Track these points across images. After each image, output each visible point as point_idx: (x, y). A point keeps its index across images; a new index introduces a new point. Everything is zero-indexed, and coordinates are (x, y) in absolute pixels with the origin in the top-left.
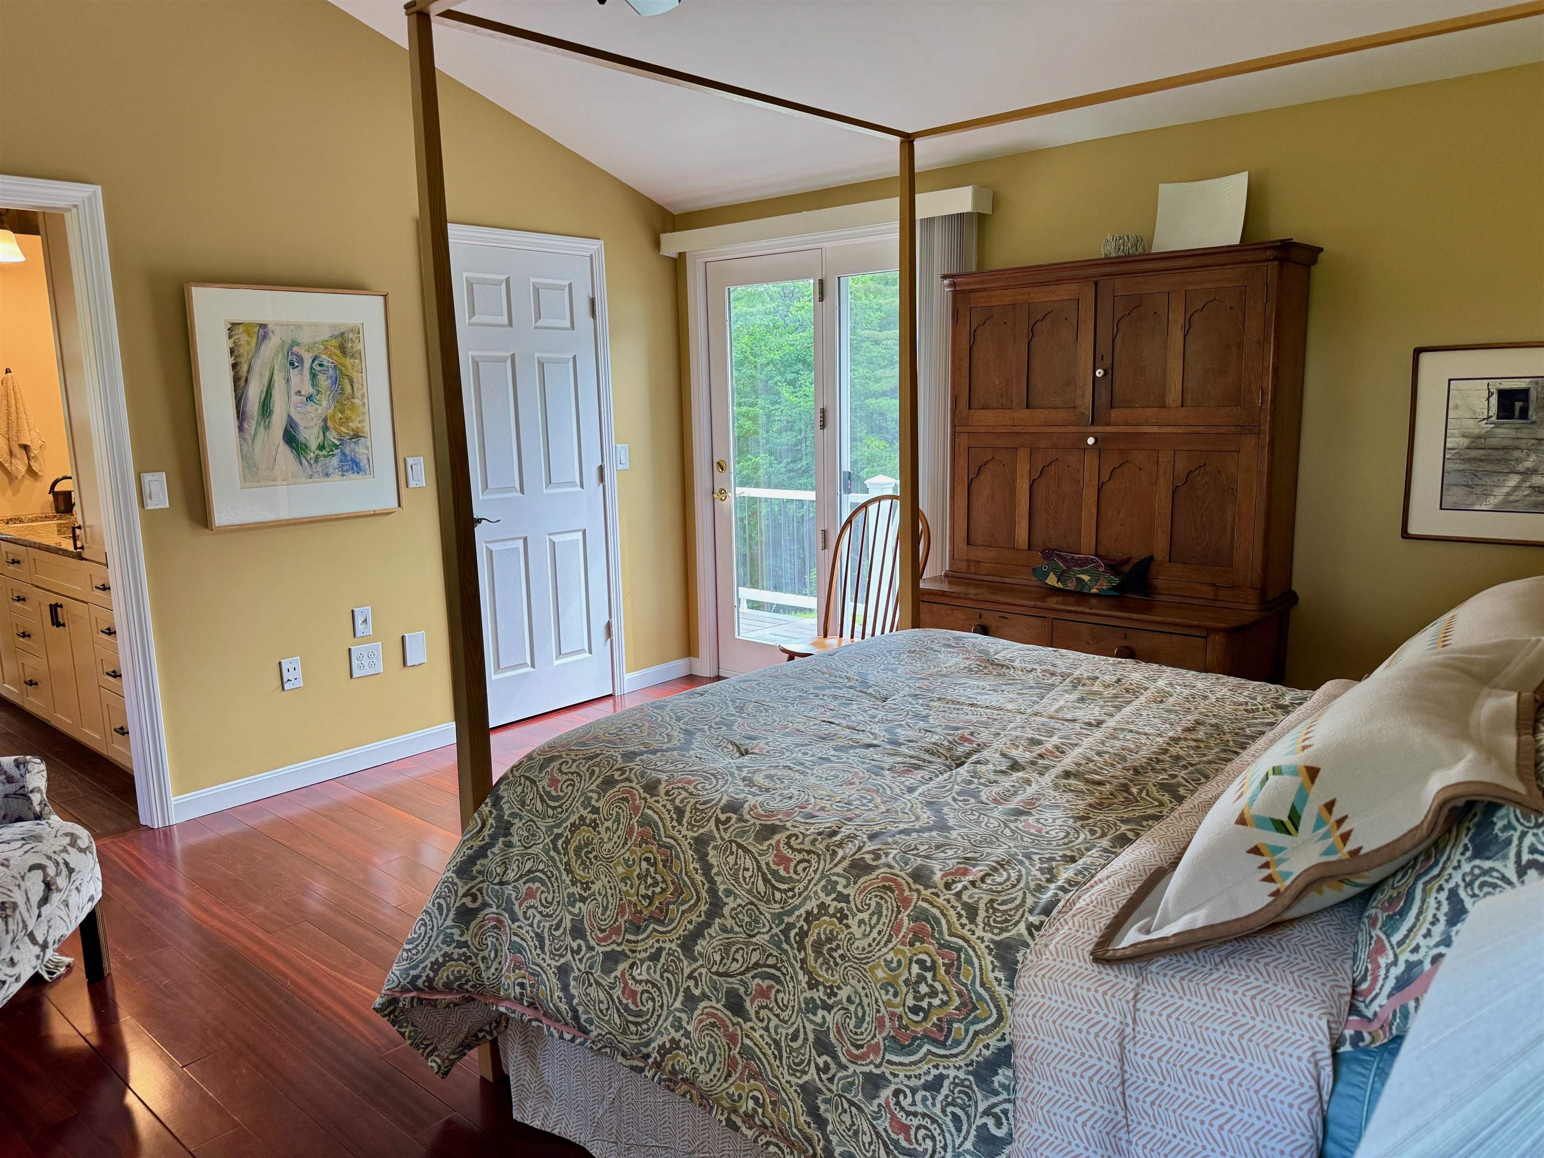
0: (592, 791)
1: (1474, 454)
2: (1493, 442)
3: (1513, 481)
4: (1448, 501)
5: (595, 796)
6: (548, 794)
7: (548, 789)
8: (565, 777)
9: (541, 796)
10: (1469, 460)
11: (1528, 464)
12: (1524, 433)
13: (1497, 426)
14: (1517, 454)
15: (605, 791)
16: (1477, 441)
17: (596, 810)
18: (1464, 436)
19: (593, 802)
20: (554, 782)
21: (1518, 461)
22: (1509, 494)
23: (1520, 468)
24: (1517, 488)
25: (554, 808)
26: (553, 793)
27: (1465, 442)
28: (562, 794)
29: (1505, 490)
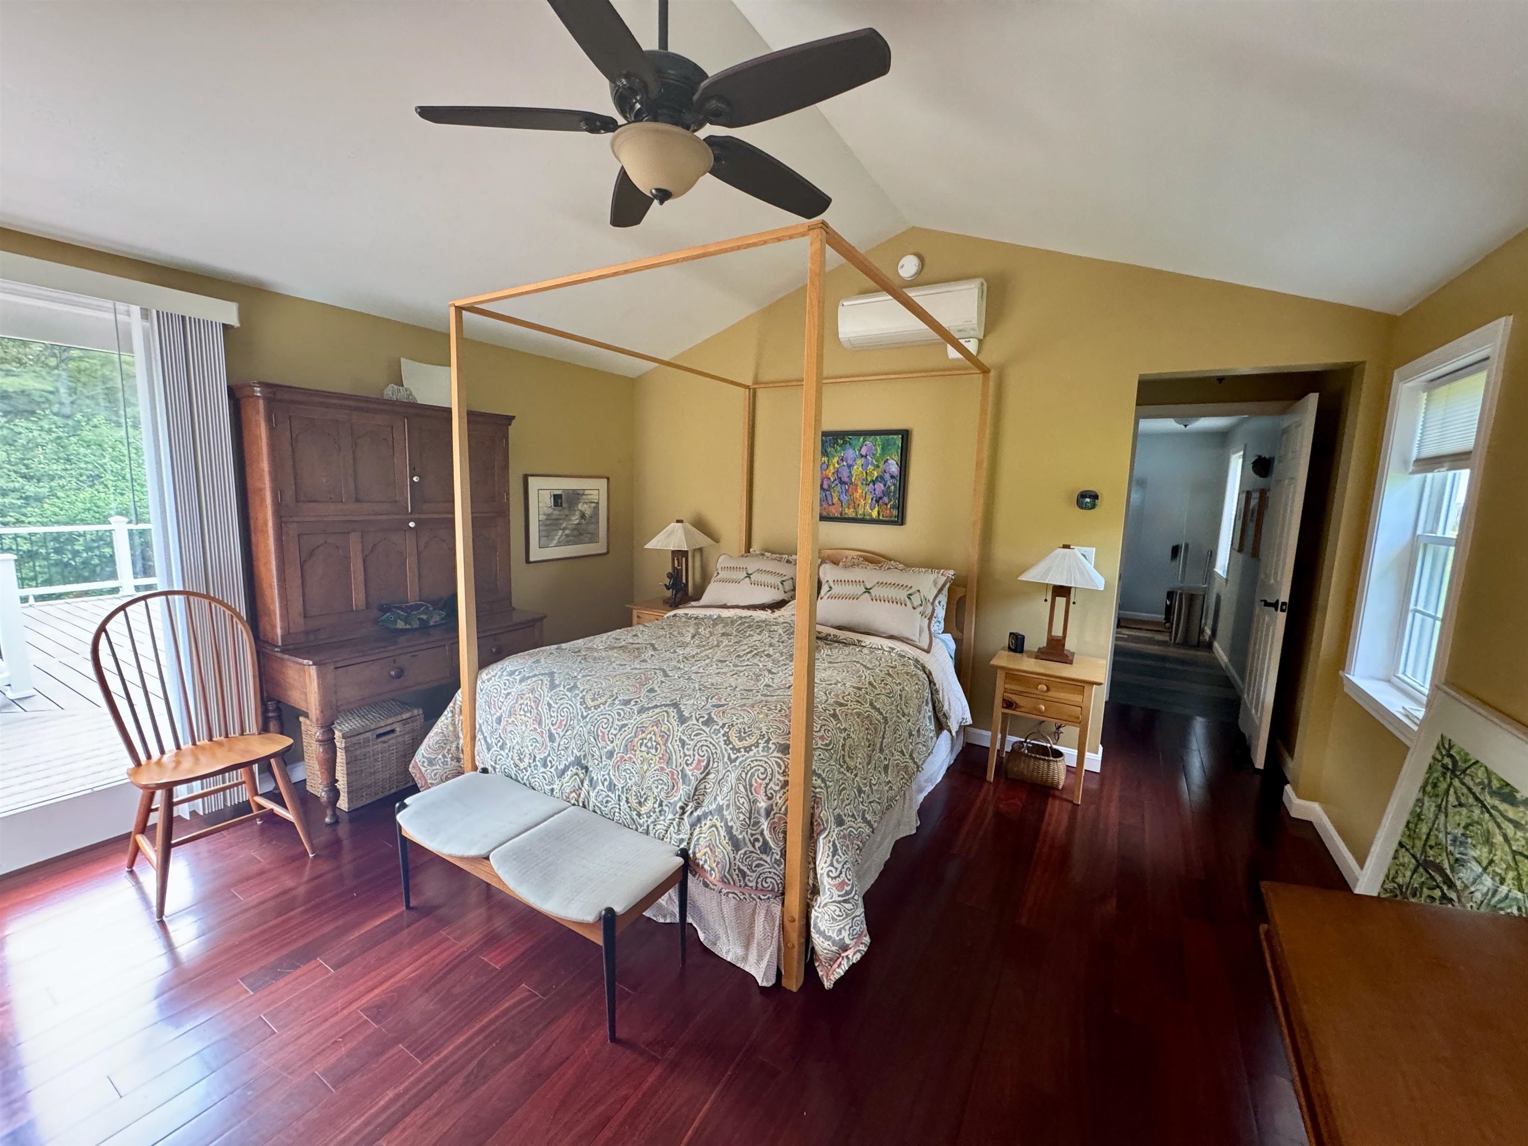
0: (837, 724)
1: (548, 522)
2: (553, 517)
3: (560, 532)
4: (542, 543)
5: (839, 725)
6: (827, 745)
7: (824, 743)
8: (822, 731)
9: (825, 749)
10: (546, 526)
11: (564, 525)
12: (562, 513)
13: (554, 510)
14: (561, 521)
15: (839, 719)
16: (548, 515)
17: (845, 730)
18: (545, 515)
19: (842, 728)
20: (822, 738)
21: (561, 524)
22: (559, 538)
23: (562, 527)
24: (561, 536)
25: (832, 749)
26: (827, 742)
27: (545, 517)
28: (830, 739)
29: (558, 537)
